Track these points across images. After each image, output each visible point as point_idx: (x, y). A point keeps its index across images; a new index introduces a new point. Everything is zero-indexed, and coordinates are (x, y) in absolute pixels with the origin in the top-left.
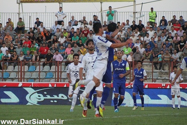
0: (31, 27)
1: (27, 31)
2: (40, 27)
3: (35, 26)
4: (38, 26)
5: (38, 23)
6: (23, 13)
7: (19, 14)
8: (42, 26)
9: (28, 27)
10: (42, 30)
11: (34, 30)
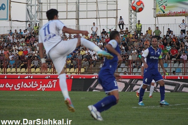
0: (164, 35)
1: (161, 37)
2: (170, 34)
3: (167, 34)
4: (169, 34)
5: (170, 32)
6: (158, 24)
7: (155, 25)
8: (172, 34)
9: (162, 34)
10: (172, 37)
11: (167, 37)
